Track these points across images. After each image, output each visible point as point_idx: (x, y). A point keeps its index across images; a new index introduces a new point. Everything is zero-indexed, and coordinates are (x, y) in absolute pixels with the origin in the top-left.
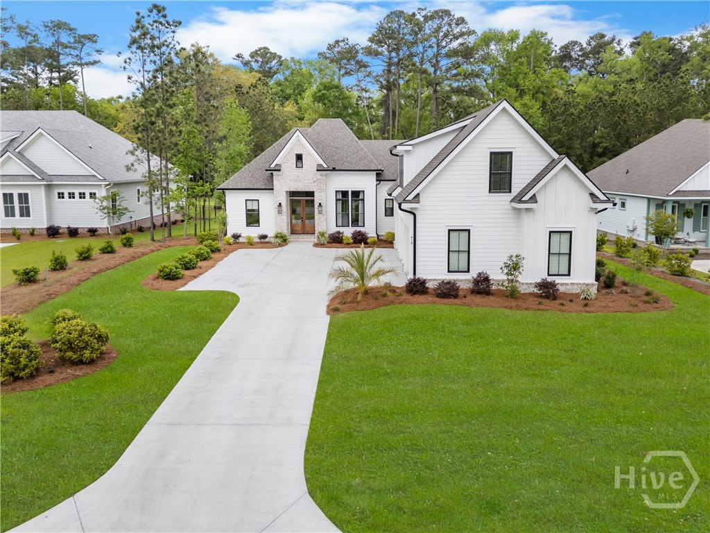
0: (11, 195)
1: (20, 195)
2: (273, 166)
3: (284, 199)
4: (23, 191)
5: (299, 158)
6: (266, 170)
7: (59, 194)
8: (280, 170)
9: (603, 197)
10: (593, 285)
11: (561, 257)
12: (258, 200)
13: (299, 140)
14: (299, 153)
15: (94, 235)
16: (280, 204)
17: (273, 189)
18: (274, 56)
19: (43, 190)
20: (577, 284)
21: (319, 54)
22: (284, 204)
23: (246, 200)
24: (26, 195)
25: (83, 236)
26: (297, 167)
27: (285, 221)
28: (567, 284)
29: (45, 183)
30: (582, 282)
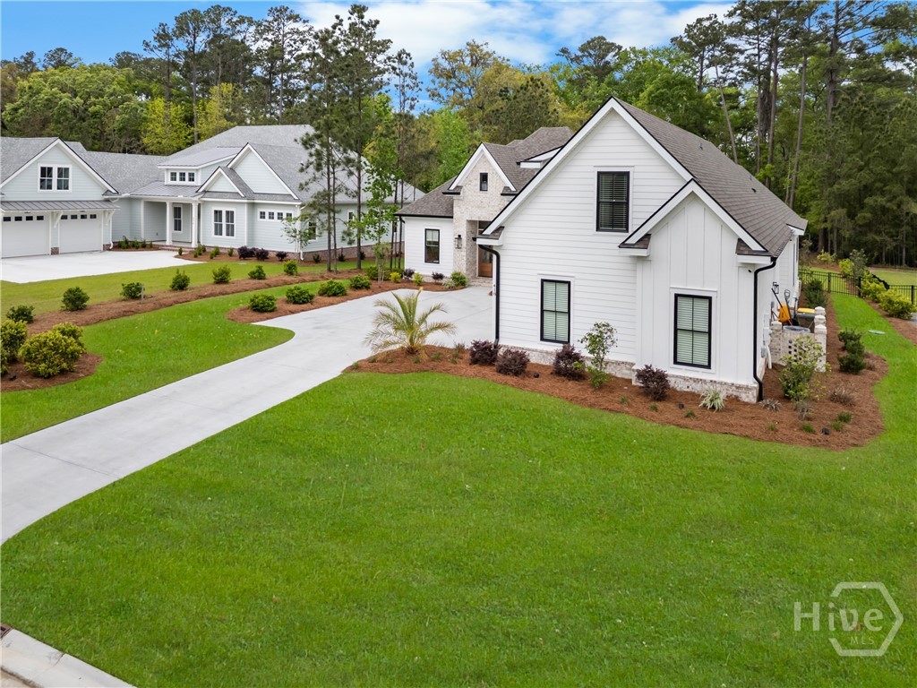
0: (221, 212)
1: (227, 212)
2: (452, 188)
3: (463, 230)
4: (230, 209)
5: (484, 178)
6: (444, 193)
7: (261, 213)
8: (459, 194)
9: (755, 246)
10: (748, 388)
11: (697, 337)
12: (439, 230)
13: (484, 156)
14: (483, 172)
15: (281, 260)
16: (460, 236)
17: (452, 217)
18: (611, 47)
19: (246, 207)
20: (721, 383)
21: (672, 40)
22: (464, 237)
23: (426, 230)
24: (232, 213)
25: (272, 260)
26: (481, 190)
27: (465, 258)
28: (704, 381)
29: (246, 201)
30: (729, 381)
